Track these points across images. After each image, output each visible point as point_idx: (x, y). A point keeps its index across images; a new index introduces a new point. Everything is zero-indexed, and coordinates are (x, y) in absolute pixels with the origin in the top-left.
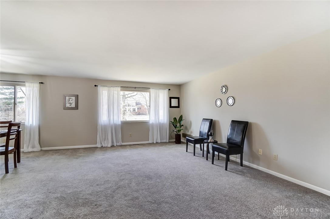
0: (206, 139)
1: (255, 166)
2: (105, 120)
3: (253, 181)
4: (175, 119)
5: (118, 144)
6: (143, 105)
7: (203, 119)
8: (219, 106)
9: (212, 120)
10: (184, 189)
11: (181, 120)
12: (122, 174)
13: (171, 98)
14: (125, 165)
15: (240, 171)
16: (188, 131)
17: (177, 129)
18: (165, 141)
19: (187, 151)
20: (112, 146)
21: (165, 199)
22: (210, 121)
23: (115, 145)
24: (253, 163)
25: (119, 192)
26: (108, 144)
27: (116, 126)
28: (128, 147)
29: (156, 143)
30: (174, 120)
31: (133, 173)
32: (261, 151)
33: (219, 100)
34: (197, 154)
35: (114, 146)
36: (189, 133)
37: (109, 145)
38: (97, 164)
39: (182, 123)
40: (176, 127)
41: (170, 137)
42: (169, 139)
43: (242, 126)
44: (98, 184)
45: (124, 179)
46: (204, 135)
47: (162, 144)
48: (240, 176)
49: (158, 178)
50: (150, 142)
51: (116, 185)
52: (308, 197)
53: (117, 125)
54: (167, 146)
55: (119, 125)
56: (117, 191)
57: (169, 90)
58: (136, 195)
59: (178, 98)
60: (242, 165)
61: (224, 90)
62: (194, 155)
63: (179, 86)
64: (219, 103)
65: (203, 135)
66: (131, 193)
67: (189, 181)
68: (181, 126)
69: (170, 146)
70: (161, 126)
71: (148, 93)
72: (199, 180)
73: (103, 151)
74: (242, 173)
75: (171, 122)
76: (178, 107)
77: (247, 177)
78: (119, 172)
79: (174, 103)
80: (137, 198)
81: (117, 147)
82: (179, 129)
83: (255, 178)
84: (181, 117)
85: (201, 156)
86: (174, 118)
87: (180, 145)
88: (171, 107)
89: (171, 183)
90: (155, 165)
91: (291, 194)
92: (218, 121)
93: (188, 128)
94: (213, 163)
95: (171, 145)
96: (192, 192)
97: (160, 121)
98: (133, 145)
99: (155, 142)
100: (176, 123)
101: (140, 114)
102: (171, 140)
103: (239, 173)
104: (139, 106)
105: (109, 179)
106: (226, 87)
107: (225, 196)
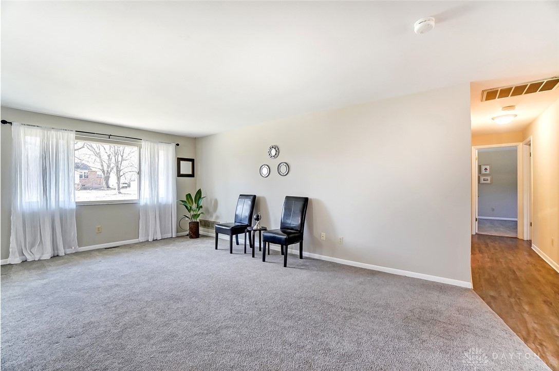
0: (247, 226)
1: (316, 256)
2: (35, 200)
3: (322, 273)
4: (189, 196)
5: (69, 251)
6: (94, 169)
7: (240, 195)
8: (266, 176)
9: (255, 197)
10: (242, 303)
11: (200, 197)
12: (115, 304)
13: (179, 160)
14: (111, 287)
15: (302, 265)
16: (211, 216)
17: (192, 213)
18: (170, 236)
19: (216, 248)
20: (54, 256)
21: (222, 323)
22: (252, 197)
23: (62, 253)
24: (314, 252)
25: (131, 335)
26: (43, 254)
27: (63, 215)
28: (97, 253)
29: (153, 240)
30: (187, 199)
31: (139, 297)
32: (323, 234)
33: (266, 166)
34: (235, 250)
35: (58, 256)
36: (212, 220)
37: (47, 255)
38: (37, 299)
39: (202, 203)
40: (189, 211)
41: (179, 228)
42: (177, 232)
43: (300, 205)
44: (69, 335)
45: (126, 312)
46: (244, 219)
47: (165, 240)
48: (305, 271)
49: (191, 296)
50: (141, 239)
51: (115, 326)
52: (376, 279)
53: (66, 210)
54: (177, 243)
55: (71, 210)
56: (125, 335)
57: (178, 145)
58: (167, 331)
59: (192, 160)
60: (301, 257)
61: (273, 152)
62: (231, 252)
63: (195, 140)
64: (265, 171)
65: (241, 220)
66: (157, 331)
67: (243, 291)
68: (199, 207)
69: (184, 243)
70: (162, 210)
71: (136, 149)
72: (256, 286)
73: (34, 269)
74: (305, 267)
75: (183, 201)
76: (192, 175)
77: (314, 270)
78: (106, 301)
79: (186, 168)
80: (173, 336)
81: (67, 257)
82: (195, 213)
83: (322, 271)
84: (199, 192)
85: (241, 253)
86: (187, 195)
87: (198, 240)
88: (179, 175)
89: (218, 299)
90: (173, 278)
91: (361, 279)
92: (264, 198)
93: (211, 210)
94: (264, 260)
95: (182, 241)
96: (256, 304)
97: (160, 200)
98: (106, 249)
99: (150, 239)
100: (189, 203)
101: (85, 189)
102: (180, 234)
103: (302, 268)
104: (83, 171)
105: (93, 320)
106: (276, 148)
107: (299, 298)
